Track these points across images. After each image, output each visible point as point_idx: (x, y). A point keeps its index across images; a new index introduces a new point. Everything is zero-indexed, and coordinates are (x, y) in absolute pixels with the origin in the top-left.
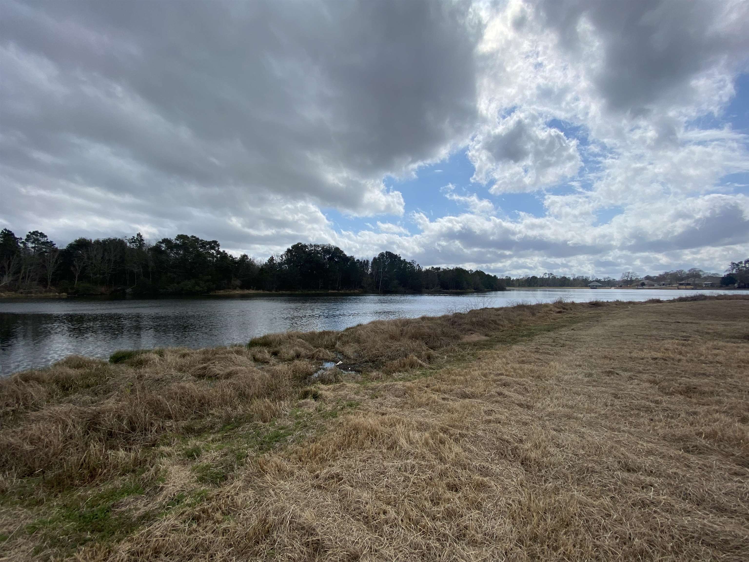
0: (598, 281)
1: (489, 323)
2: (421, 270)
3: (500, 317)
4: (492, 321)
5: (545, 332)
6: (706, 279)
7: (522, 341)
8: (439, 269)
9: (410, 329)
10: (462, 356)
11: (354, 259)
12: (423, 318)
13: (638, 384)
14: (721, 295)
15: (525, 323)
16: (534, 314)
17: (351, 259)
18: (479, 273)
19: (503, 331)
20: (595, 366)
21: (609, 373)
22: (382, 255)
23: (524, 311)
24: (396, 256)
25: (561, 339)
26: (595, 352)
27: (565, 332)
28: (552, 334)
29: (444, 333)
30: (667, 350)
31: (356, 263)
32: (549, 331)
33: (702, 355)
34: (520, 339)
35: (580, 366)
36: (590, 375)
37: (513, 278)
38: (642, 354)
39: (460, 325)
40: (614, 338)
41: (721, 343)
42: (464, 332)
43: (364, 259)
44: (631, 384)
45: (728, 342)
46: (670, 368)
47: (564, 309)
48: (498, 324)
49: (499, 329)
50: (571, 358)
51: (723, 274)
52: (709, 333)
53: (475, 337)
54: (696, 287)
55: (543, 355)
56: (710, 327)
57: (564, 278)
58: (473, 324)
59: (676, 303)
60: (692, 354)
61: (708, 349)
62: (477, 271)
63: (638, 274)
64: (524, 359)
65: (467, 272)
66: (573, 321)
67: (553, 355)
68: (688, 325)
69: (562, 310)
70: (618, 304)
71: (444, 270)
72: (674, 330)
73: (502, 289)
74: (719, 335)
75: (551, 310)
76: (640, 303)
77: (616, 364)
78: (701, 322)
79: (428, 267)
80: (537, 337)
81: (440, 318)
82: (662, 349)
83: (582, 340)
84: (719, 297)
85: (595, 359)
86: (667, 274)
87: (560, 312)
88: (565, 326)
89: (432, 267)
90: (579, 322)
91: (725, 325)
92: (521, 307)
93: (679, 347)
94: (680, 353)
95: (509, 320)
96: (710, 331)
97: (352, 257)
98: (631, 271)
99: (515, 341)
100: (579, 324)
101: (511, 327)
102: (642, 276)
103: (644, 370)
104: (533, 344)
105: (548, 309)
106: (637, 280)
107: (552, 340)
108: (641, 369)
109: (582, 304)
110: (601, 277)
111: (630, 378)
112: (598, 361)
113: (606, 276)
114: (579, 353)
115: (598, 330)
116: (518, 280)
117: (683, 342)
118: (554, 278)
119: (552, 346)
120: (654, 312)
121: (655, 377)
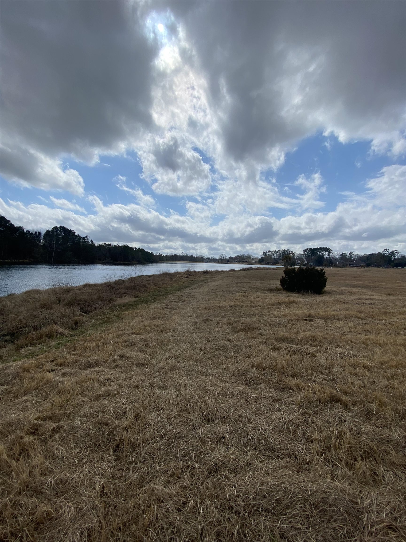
0: (208, 259)
1: (141, 287)
2: (94, 245)
3: (149, 282)
4: (143, 285)
5: (176, 292)
6: (253, 259)
7: (159, 300)
8: (110, 245)
9: (69, 297)
10: (108, 318)
11: (23, 230)
12: (86, 286)
13: (221, 327)
14: (258, 268)
15: (165, 285)
16: (172, 279)
17: (20, 229)
18: (141, 250)
19: (150, 292)
20: (199, 316)
21: (206, 320)
22: (55, 229)
23: (166, 277)
24: (70, 231)
25: (184, 297)
26: (201, 305)
27: (187, 291)
28: (179, 293)
29: (100, 298)
30: (236, 300)
31: (25, 234)
32: (178, 291)
33: (252, 302)
34: (158, 298)
35: (191, 316)
36: (195, 323)
37: (164, 255)
38: (225, 304)
39: (117, 290)
40: (212, 294)
41: (260, 294)
42: (119, 296)
43: (36, 230)
44: (217, 328)
45: (262, 293)
46: (238, 312)
47: (190, 275)
48: (147, 288)
49: (147, 291)
50: (186, 311)
51: (260, 257)
52: (254, 288)
53: (127, 299)
54: (249, 263)
55: (170, 310)
56: (254, 284)
57: (192, 256)
58: (128, 288)
59: (241, 271)
60: (248, 302)
61: (254, 298)
62: (139, 249)
63: (226, 255)
64: (155, 315)
65: (132, 249)
66: (193, 283)
67: (176, 309)
68: (245, 284)
69: (188, 276)
70: (217, 272)
71: (115, 246)
72: (240, 287)
73: (156, 262)
74: (258, 289)
75: (182, 276)
76: (227, 271)
77: (211, 313)
78: (251, 281)
79: (101, 243)
80: (169, 296)
81: (101, 285)
82: (234, 300)
83: (195, 296)
84: (258, 269)
85: (200, 310)
86: (238, 256)
87: (187, 277)
88: (188, 287)
89: (105, 244)
90: (196, 284)
91: (261, 283)
92: (165, 275)
93: (242, 297)
94: (242, 302)
95: (155, 284)
96: (255, 287)
97: (20, 227)
98: (224, 254)
99: (154, 300)
100: (196, 285)
101: (156, 289)
102: (228, 257)
103: (225, 315)
104: (165, 302)
105: (180, 275)
106: (226, 259)
107: (178, 298)
108: (223, 314)
109: (199, 272)
110: (210, 257)
111: (218, 323)
112: (202, 312)
113: (212, 256)
114: (192, 306)
115: (205, 289)
116: (166, 256)
117: (244, 294)
118: (187, 256)
119: (177, 302)
120: (232, 277)
121: (230, 319)
